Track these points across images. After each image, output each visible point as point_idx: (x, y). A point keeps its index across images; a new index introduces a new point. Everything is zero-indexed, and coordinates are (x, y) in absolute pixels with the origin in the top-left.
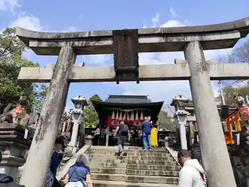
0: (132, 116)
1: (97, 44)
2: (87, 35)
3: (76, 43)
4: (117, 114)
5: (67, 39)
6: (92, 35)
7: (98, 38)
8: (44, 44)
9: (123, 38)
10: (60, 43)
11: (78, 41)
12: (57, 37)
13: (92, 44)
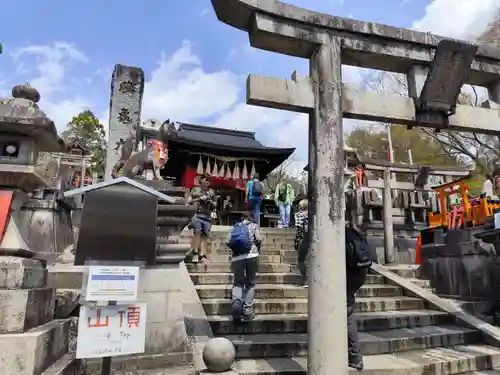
0: (237, 170)
1: (383, 51)
2: (366, 30)
3: (348, 42)
4: (208, 165)
5: (332, 30)
6: (376, 32)
7: (385, 40)
8: (288, 31)
9: (451, 54)
10: (318, 35)
11: (351, 38)
12: (312, 20)
13: (374, 48)
